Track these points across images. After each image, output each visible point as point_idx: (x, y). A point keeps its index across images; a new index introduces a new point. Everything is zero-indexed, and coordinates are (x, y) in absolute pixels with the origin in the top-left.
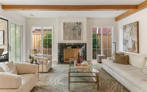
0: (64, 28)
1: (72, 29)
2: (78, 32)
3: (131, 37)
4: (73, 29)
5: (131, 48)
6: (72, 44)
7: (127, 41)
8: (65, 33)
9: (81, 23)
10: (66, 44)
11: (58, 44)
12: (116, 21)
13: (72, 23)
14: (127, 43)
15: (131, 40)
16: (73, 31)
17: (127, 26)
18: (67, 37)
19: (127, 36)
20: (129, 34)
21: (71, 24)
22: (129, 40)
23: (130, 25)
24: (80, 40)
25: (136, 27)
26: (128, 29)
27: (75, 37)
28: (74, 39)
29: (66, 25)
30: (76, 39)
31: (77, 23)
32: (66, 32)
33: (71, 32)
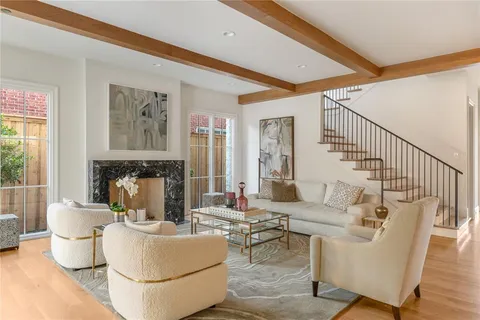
0: (112, 107)
1: (139, 113)
2: (159, 125)
3: (280, 146)
4: (144, 114)
5: (279, 170)
6: (145, 165)
7: (270, 156)
8: (115, 124)
9: (166, 96)
10: (121, 163)
11: (95, 162)
12: (240, 103)
13: (141, 92)
14: (268, 160)
15: (278, 155)
16: (144, 118)
17: (269, 122)
18: (124, 139)
19: (269, 144)
20: (276, 141)
21: (136, 94)
22: (275, 153)
23: (278, 120)
24: (165, 150)
25: (291, 128)
26: (273, 129)
27: (149, 141)
28: (145, 148)
29: (120, 96)
30: (153, 148)
31: (156, 93)
32: (118, 119)
33: (138, 123)
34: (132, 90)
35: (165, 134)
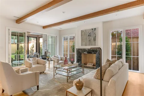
2: (93, 38)
4: (89, 36)
9: (95, 29)
11: (77, 49)
13: (88, 30)
18: (84, 43)
24: (95, 45)
27: (90, 43)
29: (83, 32)
31: (92, 29)
32: (83, 38)
33: (87, 38)
34: (86, 30)
35: (96, 40)
